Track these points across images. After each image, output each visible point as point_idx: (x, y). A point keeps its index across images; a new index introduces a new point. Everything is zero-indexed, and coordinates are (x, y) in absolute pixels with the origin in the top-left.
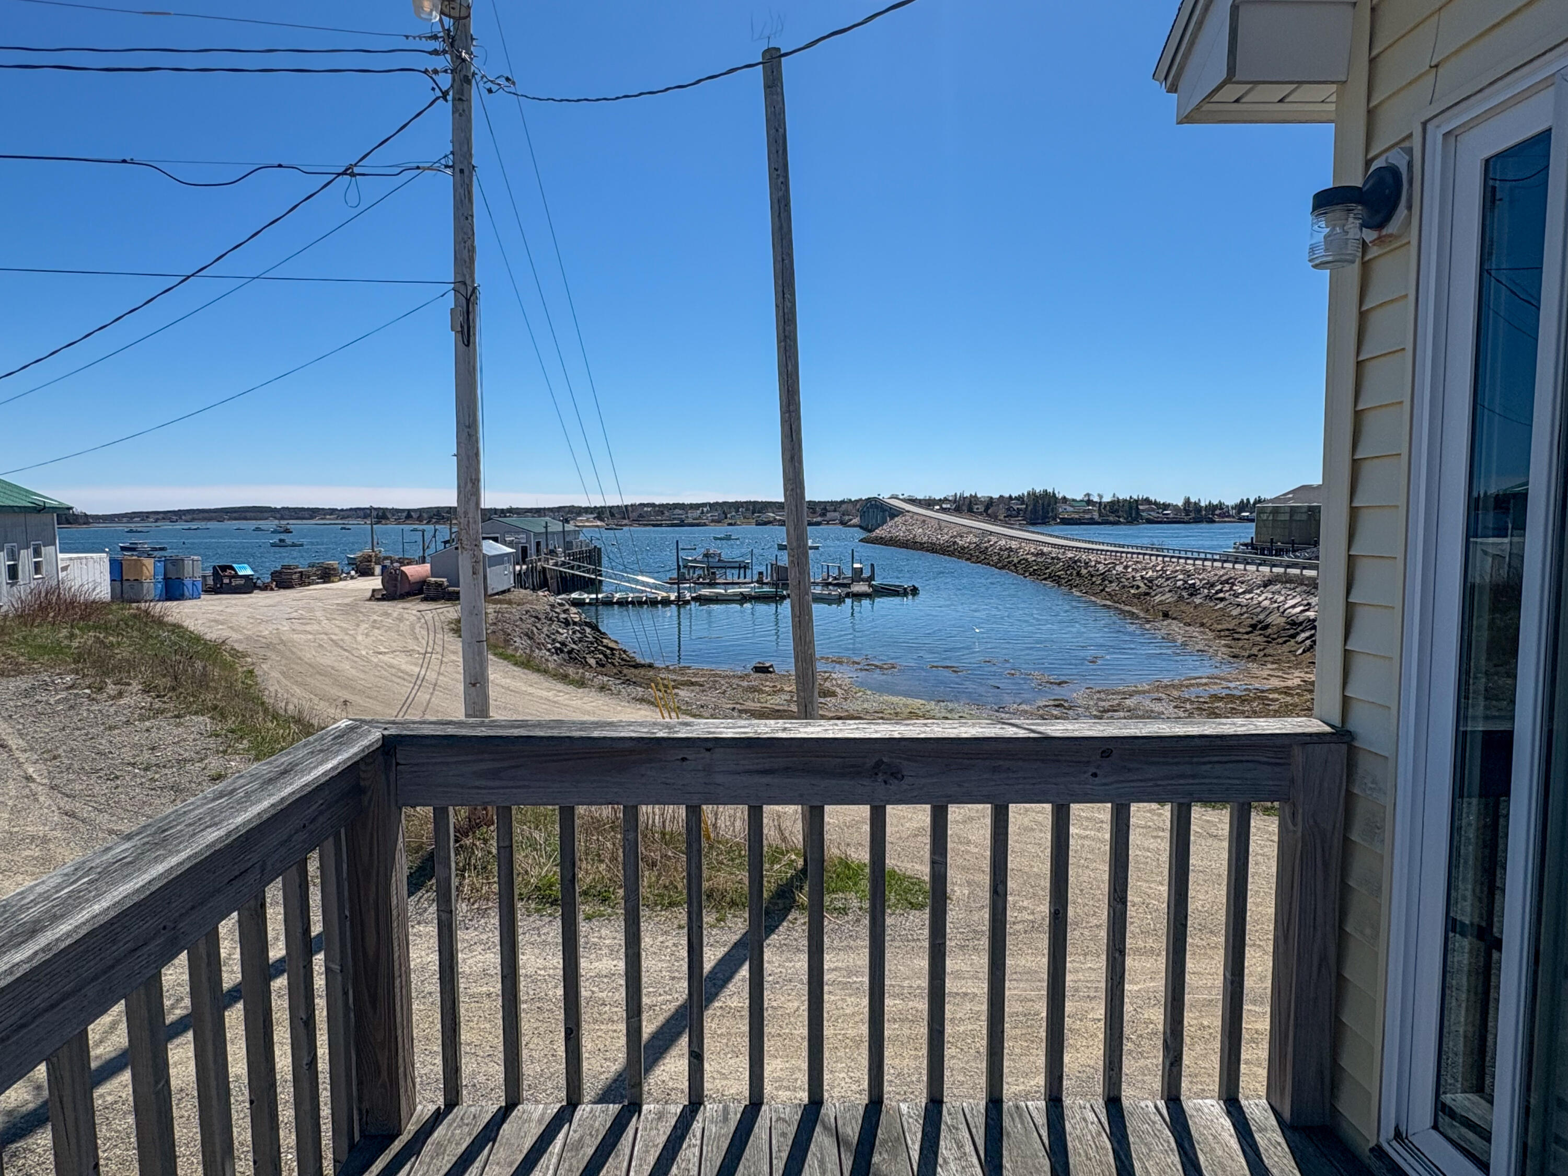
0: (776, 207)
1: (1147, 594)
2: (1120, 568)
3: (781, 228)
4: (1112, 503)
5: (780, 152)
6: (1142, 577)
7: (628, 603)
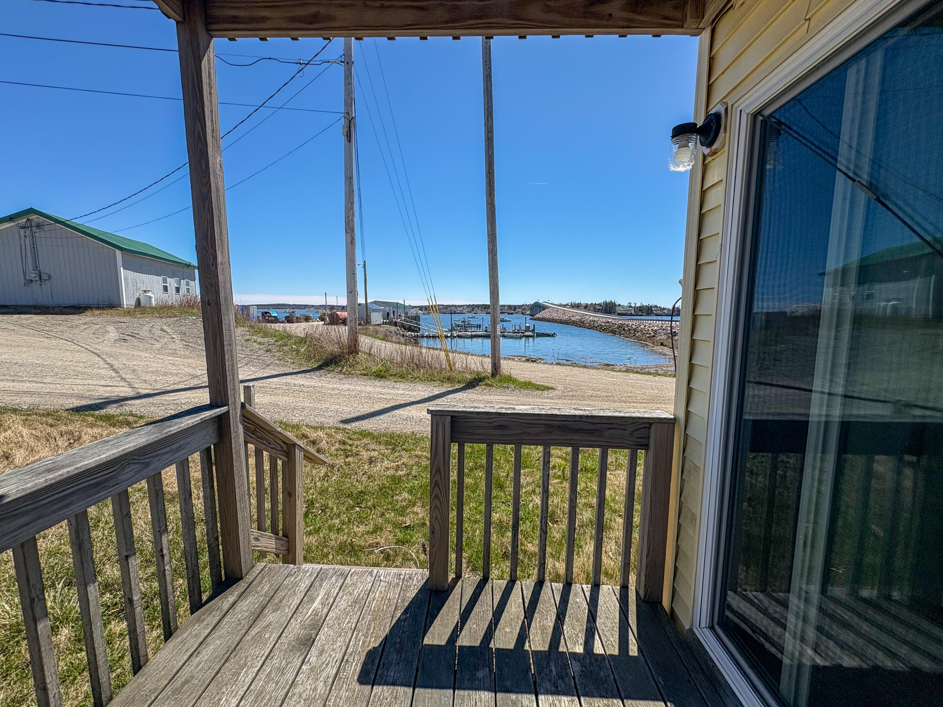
0: (485, 79)
1: (654, 336)
2: (642, 327)
3: (487, 88)
4: (640, 307)
5: (488, 53)
6: (652, 330)
7: (430, 337)
